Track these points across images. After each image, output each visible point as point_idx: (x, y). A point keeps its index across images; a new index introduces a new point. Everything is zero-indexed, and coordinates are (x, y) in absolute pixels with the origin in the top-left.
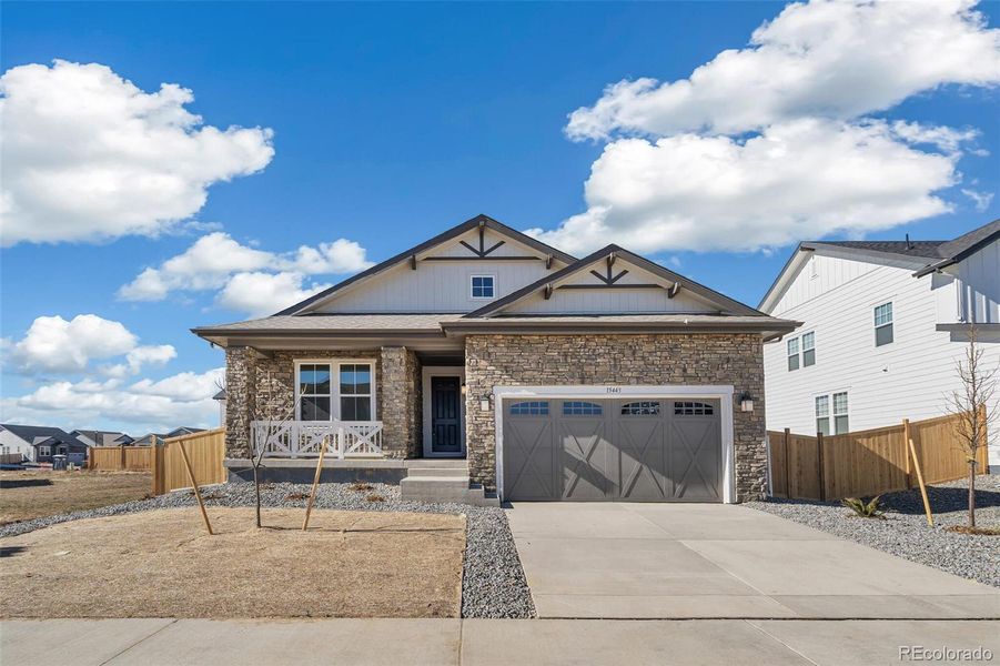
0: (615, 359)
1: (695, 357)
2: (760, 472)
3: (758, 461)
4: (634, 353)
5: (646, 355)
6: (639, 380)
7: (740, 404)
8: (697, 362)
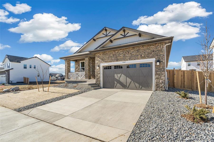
0: (124, 55)
1: (144, 52)
2: (162, 82)
3: (162, 79)
4: (128, 53)
5: (132, 53)
6: (130, 59)
7: (157, 63)
8: (145, 53)
